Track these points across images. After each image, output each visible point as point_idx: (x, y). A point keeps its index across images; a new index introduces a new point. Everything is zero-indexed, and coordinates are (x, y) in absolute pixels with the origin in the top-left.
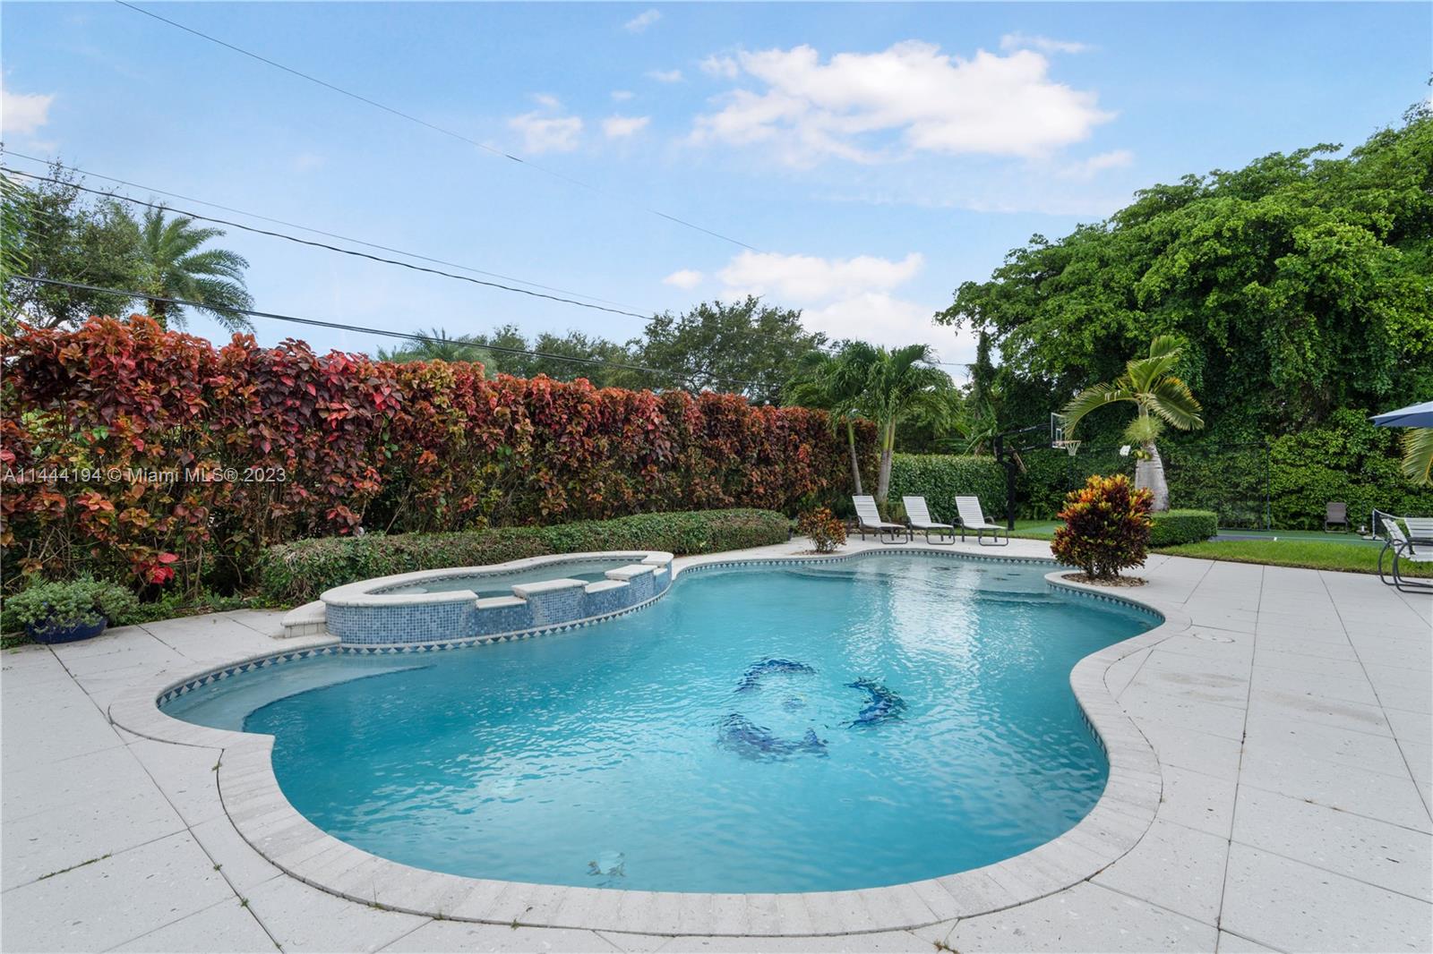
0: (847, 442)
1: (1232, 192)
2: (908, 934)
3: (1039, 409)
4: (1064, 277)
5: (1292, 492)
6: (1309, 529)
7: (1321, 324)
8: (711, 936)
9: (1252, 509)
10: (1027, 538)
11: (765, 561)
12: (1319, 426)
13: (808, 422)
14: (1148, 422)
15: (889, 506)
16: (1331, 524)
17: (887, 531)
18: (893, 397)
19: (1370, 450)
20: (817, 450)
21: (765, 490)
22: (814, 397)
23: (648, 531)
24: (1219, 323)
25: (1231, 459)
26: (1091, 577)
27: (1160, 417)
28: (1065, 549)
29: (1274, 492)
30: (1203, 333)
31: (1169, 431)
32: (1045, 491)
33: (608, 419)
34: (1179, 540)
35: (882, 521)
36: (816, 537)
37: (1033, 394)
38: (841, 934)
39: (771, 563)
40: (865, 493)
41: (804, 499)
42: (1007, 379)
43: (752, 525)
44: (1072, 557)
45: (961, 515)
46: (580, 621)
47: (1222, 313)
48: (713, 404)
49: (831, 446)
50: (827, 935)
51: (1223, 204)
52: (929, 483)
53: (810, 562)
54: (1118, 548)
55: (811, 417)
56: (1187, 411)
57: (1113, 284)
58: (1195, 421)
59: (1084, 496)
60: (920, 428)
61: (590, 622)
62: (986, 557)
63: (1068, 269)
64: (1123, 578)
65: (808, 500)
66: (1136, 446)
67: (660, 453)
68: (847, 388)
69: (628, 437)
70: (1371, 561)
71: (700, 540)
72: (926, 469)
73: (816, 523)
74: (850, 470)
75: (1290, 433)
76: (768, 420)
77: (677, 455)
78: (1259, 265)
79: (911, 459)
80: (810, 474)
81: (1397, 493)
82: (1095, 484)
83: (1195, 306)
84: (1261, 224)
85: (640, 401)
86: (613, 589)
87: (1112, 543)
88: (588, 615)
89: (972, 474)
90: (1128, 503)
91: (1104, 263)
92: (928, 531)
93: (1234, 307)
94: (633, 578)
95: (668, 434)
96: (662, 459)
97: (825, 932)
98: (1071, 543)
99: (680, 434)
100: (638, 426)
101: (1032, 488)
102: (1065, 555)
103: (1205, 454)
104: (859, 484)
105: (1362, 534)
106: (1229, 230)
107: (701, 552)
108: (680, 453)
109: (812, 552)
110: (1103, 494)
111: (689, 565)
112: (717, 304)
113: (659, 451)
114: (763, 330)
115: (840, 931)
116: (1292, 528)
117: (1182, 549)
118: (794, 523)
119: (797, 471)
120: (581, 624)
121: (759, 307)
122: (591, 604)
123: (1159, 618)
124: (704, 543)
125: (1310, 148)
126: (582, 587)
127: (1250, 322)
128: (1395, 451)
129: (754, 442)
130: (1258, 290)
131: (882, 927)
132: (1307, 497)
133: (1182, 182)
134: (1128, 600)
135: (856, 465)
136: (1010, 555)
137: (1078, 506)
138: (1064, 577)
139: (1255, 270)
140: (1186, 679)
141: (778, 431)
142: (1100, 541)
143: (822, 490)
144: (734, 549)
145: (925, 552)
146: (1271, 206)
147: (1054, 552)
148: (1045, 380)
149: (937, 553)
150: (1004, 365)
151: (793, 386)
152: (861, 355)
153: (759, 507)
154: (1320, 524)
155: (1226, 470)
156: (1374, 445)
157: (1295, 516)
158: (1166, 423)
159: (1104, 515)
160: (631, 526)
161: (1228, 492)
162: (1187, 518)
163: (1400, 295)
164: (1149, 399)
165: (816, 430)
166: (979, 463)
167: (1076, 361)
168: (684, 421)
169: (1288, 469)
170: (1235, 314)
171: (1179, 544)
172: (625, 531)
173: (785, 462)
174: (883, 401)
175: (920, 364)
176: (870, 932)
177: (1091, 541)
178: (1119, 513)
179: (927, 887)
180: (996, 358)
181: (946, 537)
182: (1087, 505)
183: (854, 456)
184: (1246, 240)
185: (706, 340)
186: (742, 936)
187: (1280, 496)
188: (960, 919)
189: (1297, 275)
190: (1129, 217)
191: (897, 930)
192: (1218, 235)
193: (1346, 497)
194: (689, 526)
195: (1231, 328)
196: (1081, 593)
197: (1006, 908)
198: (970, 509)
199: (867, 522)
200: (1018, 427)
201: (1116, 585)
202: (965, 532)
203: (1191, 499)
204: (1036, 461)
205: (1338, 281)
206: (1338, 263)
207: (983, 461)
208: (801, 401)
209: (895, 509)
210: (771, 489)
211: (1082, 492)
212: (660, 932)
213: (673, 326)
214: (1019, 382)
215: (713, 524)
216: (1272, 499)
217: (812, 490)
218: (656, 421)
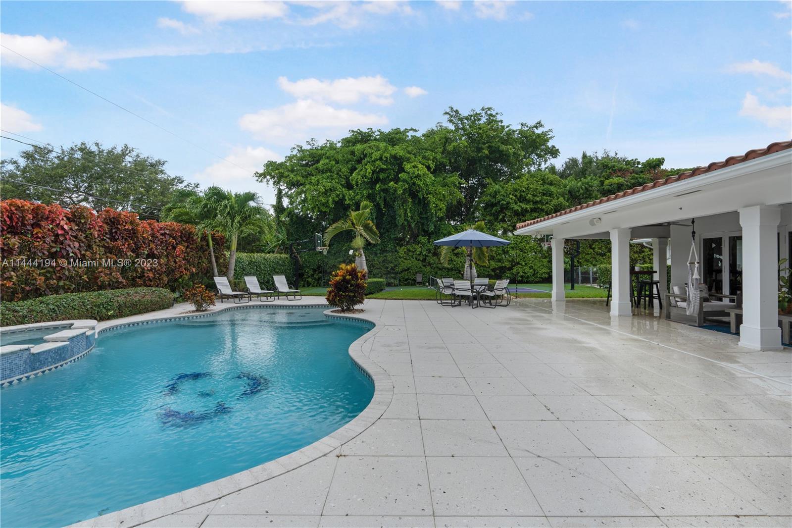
0: (208, 245)
1: (385, 141)
2: (325, 457)
3: (307, 231)
4: (320, 165)
5: (406, 270)
6: (411, 285)
7: (413, 202)
8: (240, 490)
9: (393, 278)
10: (309, 296)
11: (161, 320)
12: (414, 243)
13: (182, 233)
14: (360, 240)
15: (235, 283)
16: (418, 283)
17: (236, 296)
18: (236, 221)
19: (428, 253)
20: (188, 250)
21: (155, 275)
22: (184, 217)
23: (64, 307)
24: (381, 197)
25: (385, 256)
26: (343, 311)
27: (365, 238)
28: (332, 298)
29: (400, 270)
30: (375, 201)
31: (368, 244)
32: (311, 272)
33: (17, 223)
34: (373, 292)
35: (233, 291)
36: (197, 303)
37: (305, 223)
38: (299, 467)
39: (166, 320)
40: (220, 275)
41: (180, 280)
42: (291, 214)
43: (148, 297)
44: (335, 302)
45: (277, 285)
46: (26, 375)
47: (382, 193)
48: (113, 218)
49: (197, 248)
50: (293, 469)
51: (382, 145)
52: (253, 269)
53: (193, 317)
54: (355, 296)
55: (184, 229)
56: (375, 236)
57: (341, 173)
58: (378, 240)
59: (340, 274)
60: (243, 237)
61: (35, 375)
62: (292, 306)
63: (322, 162)
64: (356, 310)
65: (183, 280)
66: (356, 250)
67: (70, 250)
68: (208, 214)
69: (38, 237)
70: (433, 295)
71: (108, 310)
72: (252, 261)
73: (196, 294)
74: (210, 262)
75: (404, 246)
76: (152, 229)
77: (83, 252)
78: (394, 175)
79: (244, 255)
80: (185, 265)
81: (436, 270)
82: (343, 268)
83: (372, 188)
84: (394, 157)
85: (49, 211)
86: (55, 348)
87: (352, 294)
88: (33, 369)
89: (275, 264)
90: (357, 276)
91: (337, 162)
92: (258, 295)
93: (386, 191)
94: (71, 339)
95: (76, 237)
96: (71, 255)
97: (292, 469)
98: (335, 296)
99: (86, 237)
100: (49, 230)
101: (305, 271)
102: (332, 302)
103: (376, 254)
104: (216, 270)
105: (427, 286)
106: (385, 157)
107: (109, 318)
108: (86, 251)
109: (193, 312)
110: (347, 273)
111: (104, 327)
112: (97, 144)
113: (68, 248)
114: (136, 169)
115: (298, 466)
116: (406, 285)
117: (374, 296)
118: (177, 295)
119: (175, 262)
120: (28, 377)
121: (134, 154)
122: (36, 361)
123: (373, 325)
124: (112, 312)
125: (409, 129)
126: (28, 349)
127: (391, 198)
128: (436, 254)
129: (144, 243)
130: (394, 185)
131: (314, 458)
132: (410, 272)
133: (367, 131)
134: (360, 319)
135: (214, 259)
136: (304, 304)
137: (337, 278)
138: (332, 312)
139: (393, 176)
140: (389, 346)
141: (161, 237)
142: (347, 294)
143: (192, 274)
144: (135, 314)
145: (260, 306)
146: (398, 150)
147: (327, 300)
148: (309, 216)
149: (267, 306)
150: (290, 206)
151: (170, 210)
152: (217, 195)
153: (150, 286)
154: (414, 283)
155: (384, 261)
156: (430, 252)
157: (407, 280)
158: (367, 240)
159: (348, 282)
160: (48, 304)
161: (384, 271)
162: (375, 282)
163: (436, 194)
164: (360, 229)
165: (188, 237)
166: (279, 258)
167: (324, 209)
168: (90, 229)
169: (404, 261)
170: (386, 194)
171: (372, 294)
172: (43, 307)
173: (167, 257)
174: (230, 223)
175: (252, 204)
176: (310, 462)
177: (344, 294)
178: (354, 281)
179: (326, 439)
180: (286, 202)
181: (269, 298)
182: (341, 278)
183: (212, 254)
184: (391, 164)
185: (85, 169)
186: (255, 484)
187: (402, 272)
188: (342, 445)
189: (406, 181)
190: (347, 142)
191: (320, 457)
192: (381, 159)
193: (422, 271)
194: (99, 301)
195: (385, 200)
196: (340, 318)
197: (357, 436)
198: (281, 282)
199: (224, 292)
200: (297, 239)
201: (354, 313)
202: (279, 294)
203: (371, 274)
204: (306, 257)
205: (419, 185)
206: (419, 179)
207: (280, 257)
208: (177, 219)
209: (239, 284)
210: (158, 274)
211: (338, 271)
212: (212, 499)
213: (53, 155)
214: (297, 215)
215: (119, 299)
216: (399, 273)
217: (186, 274)
218: (66, 227)
